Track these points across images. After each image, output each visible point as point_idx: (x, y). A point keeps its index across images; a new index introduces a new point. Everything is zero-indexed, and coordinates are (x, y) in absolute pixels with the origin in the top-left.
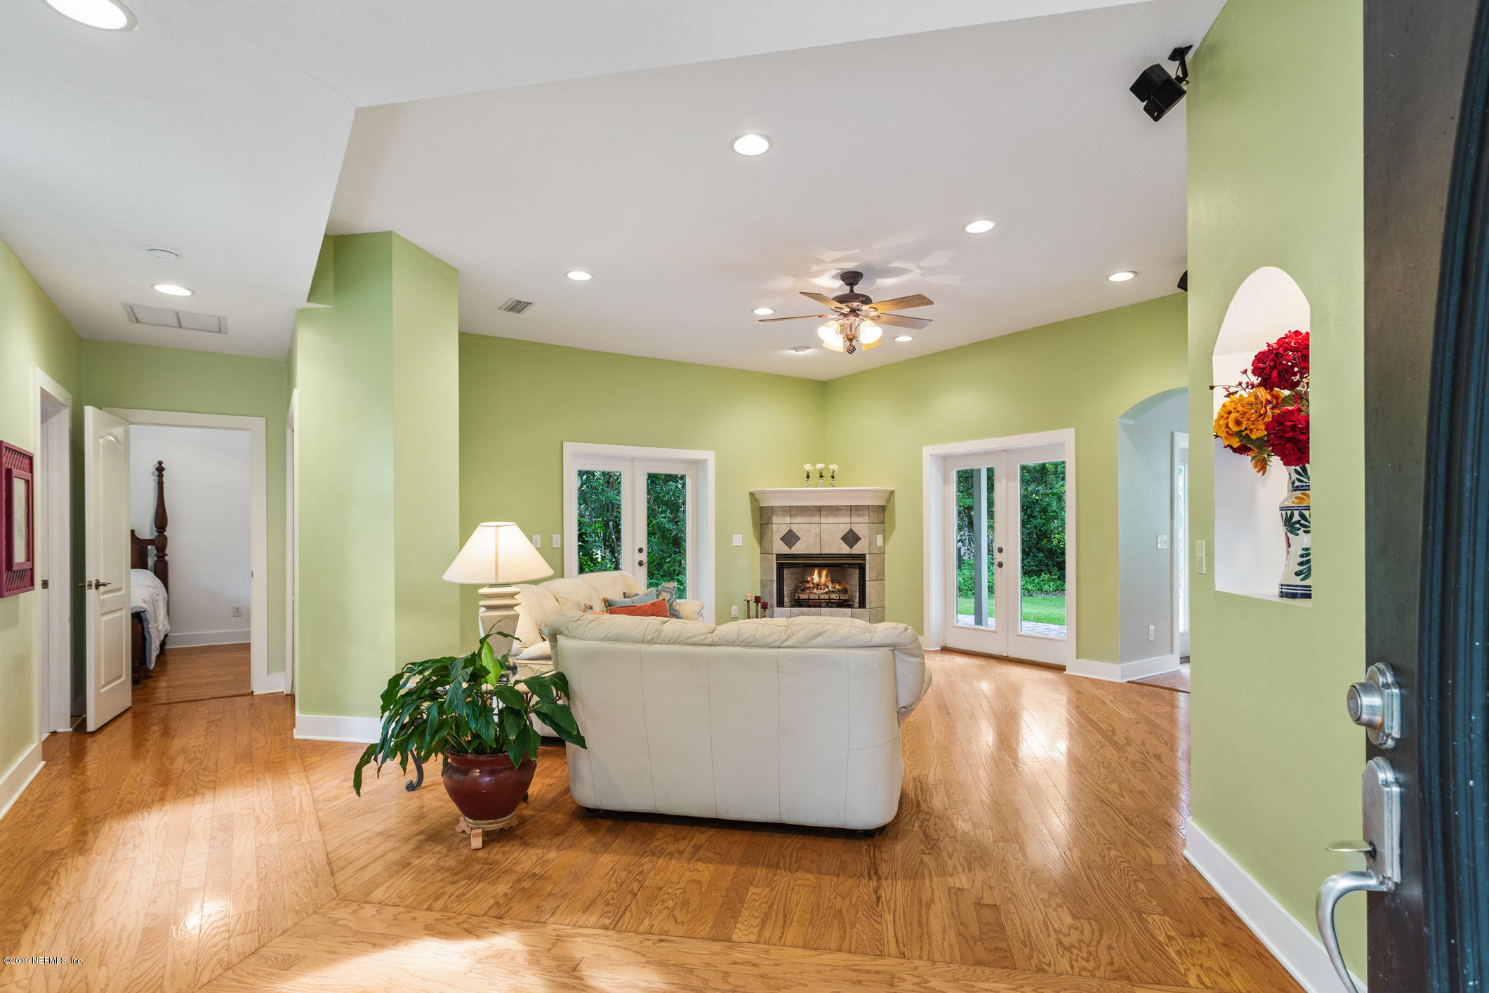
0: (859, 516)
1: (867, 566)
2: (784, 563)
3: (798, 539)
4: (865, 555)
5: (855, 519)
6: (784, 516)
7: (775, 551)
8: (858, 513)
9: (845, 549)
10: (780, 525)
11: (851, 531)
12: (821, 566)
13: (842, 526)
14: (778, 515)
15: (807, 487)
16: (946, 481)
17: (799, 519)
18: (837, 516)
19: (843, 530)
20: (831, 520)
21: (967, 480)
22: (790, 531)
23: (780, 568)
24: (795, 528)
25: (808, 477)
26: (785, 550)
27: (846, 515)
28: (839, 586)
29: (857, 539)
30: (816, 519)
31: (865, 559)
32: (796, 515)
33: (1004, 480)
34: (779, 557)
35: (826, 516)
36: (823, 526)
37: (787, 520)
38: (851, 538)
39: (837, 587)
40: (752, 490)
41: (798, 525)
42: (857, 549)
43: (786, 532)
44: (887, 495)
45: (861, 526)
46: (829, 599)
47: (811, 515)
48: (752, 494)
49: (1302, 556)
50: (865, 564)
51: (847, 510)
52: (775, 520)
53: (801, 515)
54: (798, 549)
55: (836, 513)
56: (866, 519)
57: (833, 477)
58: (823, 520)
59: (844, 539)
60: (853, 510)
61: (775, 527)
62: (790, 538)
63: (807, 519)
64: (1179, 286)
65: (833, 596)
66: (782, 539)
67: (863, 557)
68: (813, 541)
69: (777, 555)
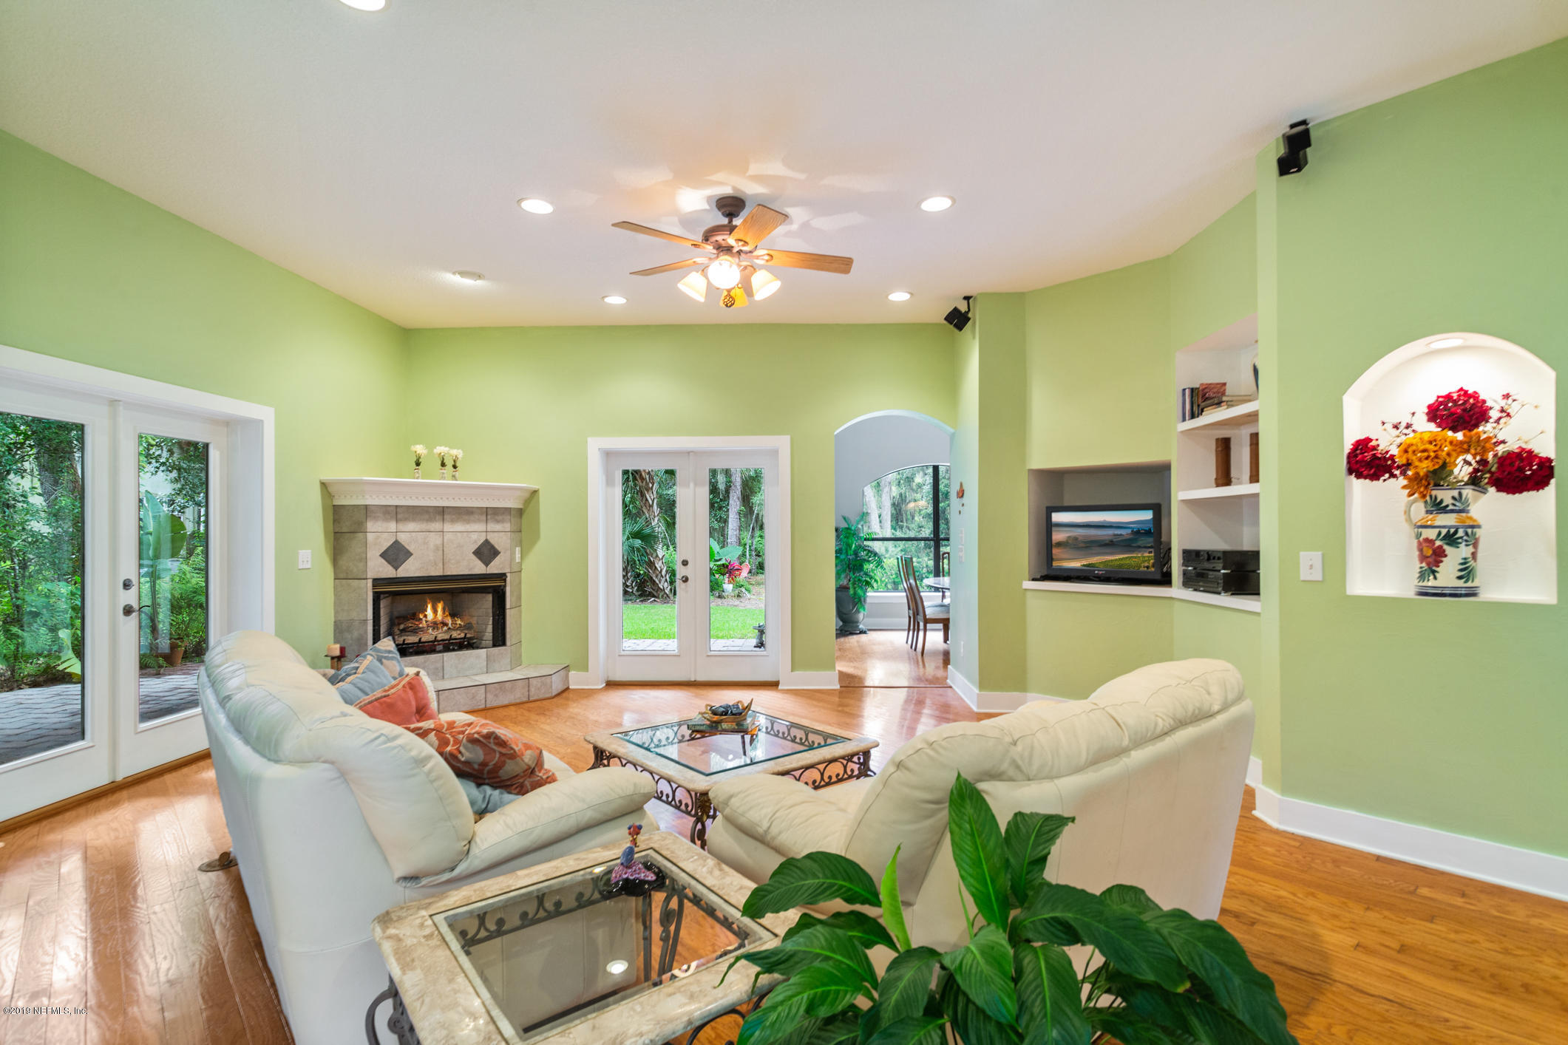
0: (498, 522)
1: (508, 589)
2: (386, 591)
3: (408, 554)
4: (504, 575)
5: (493, 526)
6: (386, 520)
7: (372, 574)
8: (496, 517)
9: (478, 568)
10: (379, 534)
11: (487, 542)
12: (435, 595)
13: (474, 536)
14: (376, 519)
15: (417, 478)
16: (609, 482)
17: (411, 526)
18: (468, 522)
19: (475, 542)
20: (459, 527)
21: (635, 481)
22: (396, 542)
23: (377, 598)
24: (403, 538)
25: (418, 464)
26: (387, 571)
27: (479, 521)
28: (462, 621)
29: (495, 553)
30: (436, 526)
31: (505, 580)
32: (406, 519)
33: (692, 485)
34: (377, 582)
35: (453, 521)
36: (447, 536)
37: (392, 526)
38: (486, 552)
39: (459, 622)
40: (328, 476)
41: (409, 533)
42: (494, 568)
43: (389, 545)
44: (527, 495)
45: (500, 535)
46: (451, 639)
47: (430, 520)
48: (324, 485)
49: (1462, 564)
50: (505, 586)
51: (482, 514)
52: (370, 526)
53: (414, 520)
54: (410, 569)
55: (466, 517)
56: (507, 526)
57: (455, 467)
58: (448, 527)
59: (478, 553)
60: (491, 514)
61: (370, 537)
62: (396, 554)
63: (424, 526)
64: (946, 319)
65: (455, 634)
66: (383, 555)
67: (502, 577)
68: (432, 558)
69: (375, 580)
